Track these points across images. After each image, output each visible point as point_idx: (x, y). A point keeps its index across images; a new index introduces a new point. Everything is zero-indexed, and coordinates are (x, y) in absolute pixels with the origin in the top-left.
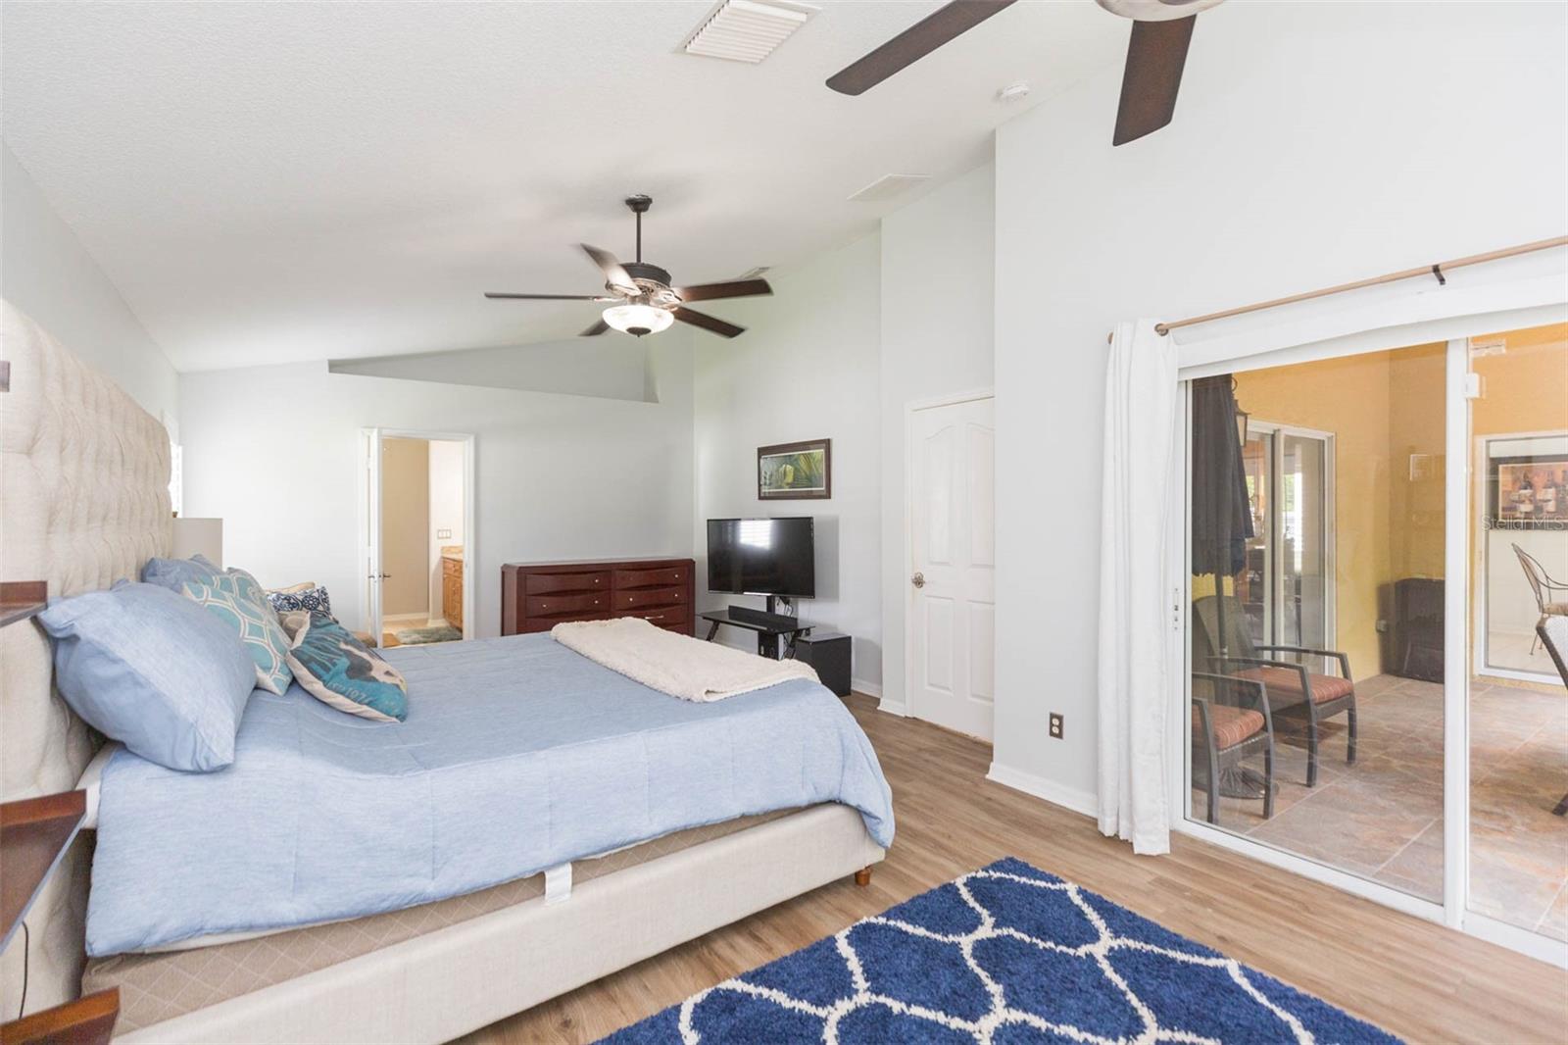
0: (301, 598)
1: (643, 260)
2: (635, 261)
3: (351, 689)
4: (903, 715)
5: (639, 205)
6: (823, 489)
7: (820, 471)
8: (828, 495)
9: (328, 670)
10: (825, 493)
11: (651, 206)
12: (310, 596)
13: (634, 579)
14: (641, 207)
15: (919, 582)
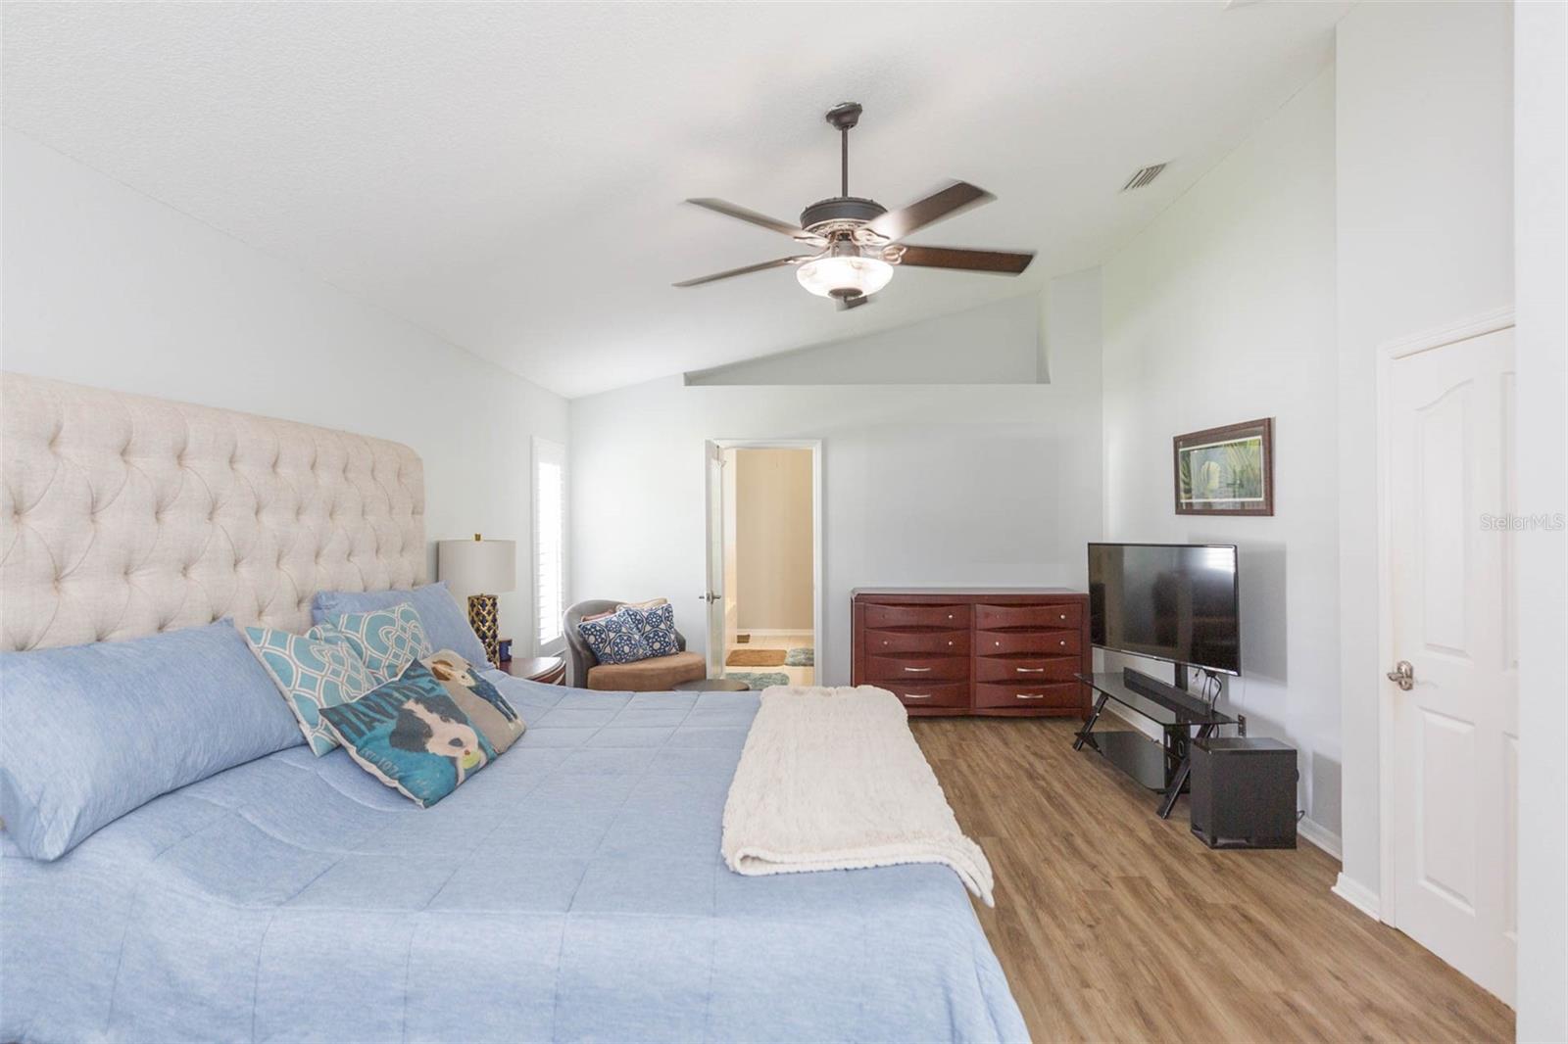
0: (646, 615)
1: (850, 194)
2: (839, 195)
3: (384, 759)
4: (1377, 918)
5: (845, 118)
6: (1262, 499)
7: (1257, 472)
8: (1268, 510)
9: (361, 734)
10: (1263, 507)
11: (861, 117)
12: (655, 613)
13: (1000, 616)
14: (846, 119)
15: (1404, 679)
